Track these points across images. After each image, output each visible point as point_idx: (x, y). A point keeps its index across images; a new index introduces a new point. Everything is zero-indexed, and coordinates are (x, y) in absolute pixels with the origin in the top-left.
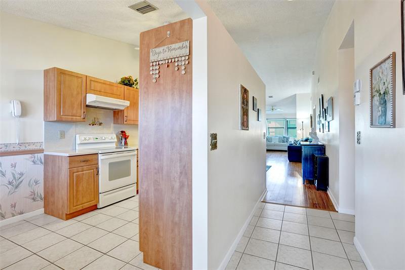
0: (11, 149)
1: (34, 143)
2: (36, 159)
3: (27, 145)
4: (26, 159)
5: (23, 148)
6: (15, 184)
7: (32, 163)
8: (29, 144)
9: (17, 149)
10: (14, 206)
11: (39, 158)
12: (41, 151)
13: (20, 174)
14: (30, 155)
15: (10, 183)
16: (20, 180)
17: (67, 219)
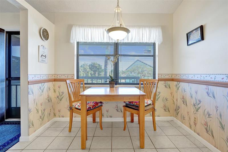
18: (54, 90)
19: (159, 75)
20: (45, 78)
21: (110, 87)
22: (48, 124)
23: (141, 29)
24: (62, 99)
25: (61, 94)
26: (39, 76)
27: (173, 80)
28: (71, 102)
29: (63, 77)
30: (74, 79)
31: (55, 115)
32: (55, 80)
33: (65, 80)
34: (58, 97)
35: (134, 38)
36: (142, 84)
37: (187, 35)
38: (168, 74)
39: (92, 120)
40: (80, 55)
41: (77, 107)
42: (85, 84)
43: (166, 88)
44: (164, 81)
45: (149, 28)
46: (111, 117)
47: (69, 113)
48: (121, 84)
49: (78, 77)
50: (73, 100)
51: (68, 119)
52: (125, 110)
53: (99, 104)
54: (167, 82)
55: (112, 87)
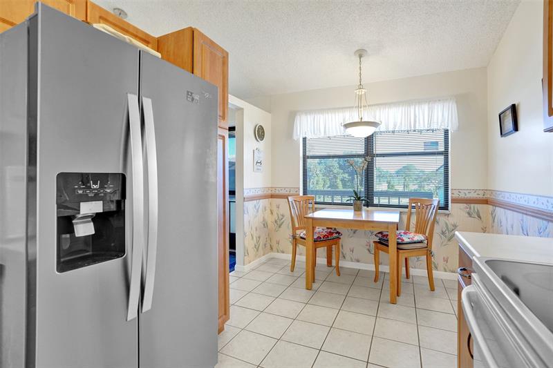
18: (271, 211)
19: (454, 191)
20: (260, 193)
21: (355, 210)
22: (263, 259)
23: (412, 108)
24: (281, 224)
25: (280, 217)
26: (254, 190)
27: (486, 202)
28: (294, 229)
29: (283, 192)
30: (299, 195)
31: (272, 249)
32: (272, 196)
33: (286, 197)
34: (276, 222)
35: (398, 125)
36: (414, 207)
37: (500, 116)
38: (475, 191)
39: (326, 263)
40: (308, 157)
41: (302, 235)
42: (316, 203)
43: (470, 218)
44: (466, 203)
45: (429, 104)
46: (358, 261)
47: (291, 247)
48: (376, 206)
49: (305, 193)
50: (297, 226)
51: (290, 257)
52: (377, 248)
53: (335, 235)
54: (472, 205)
55: (358, 210)
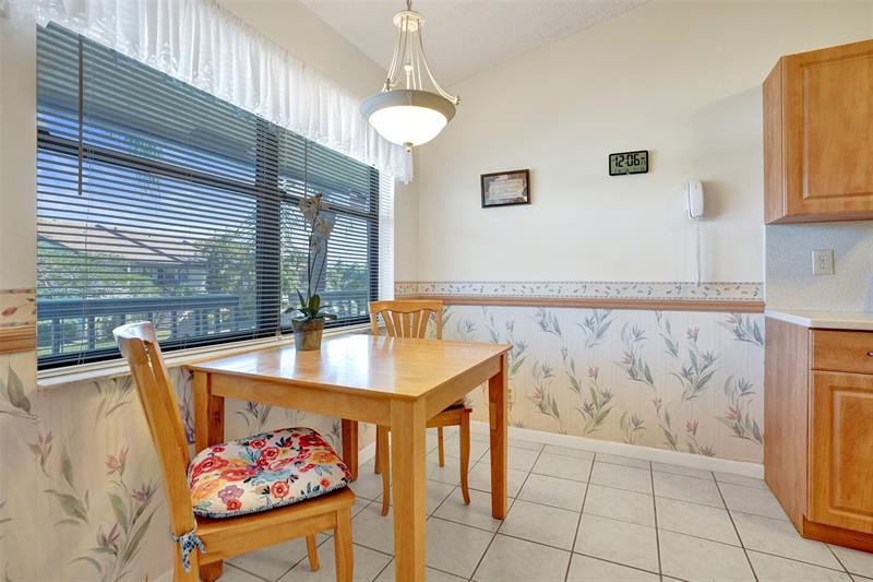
0: (686, 295)
1: (738, 286)
2: (743, 327)
3: (721, 289)
4: (720, 324)
5: (712, 296)
6: (697, 378)
7: (734, 336)
8: (727, 286)
9: (699, 296)
10: (693, 429)
11: (753, 325)
12: (758, 307)
13: (706, 358)
14: (729, 315)
15: (686, 374)
16: (707, 372)
17: (807, 535)
